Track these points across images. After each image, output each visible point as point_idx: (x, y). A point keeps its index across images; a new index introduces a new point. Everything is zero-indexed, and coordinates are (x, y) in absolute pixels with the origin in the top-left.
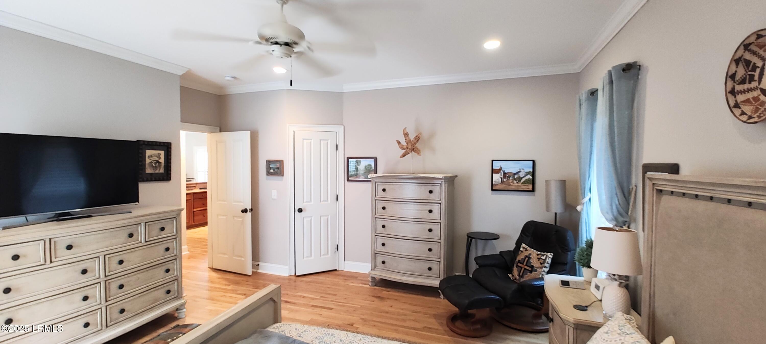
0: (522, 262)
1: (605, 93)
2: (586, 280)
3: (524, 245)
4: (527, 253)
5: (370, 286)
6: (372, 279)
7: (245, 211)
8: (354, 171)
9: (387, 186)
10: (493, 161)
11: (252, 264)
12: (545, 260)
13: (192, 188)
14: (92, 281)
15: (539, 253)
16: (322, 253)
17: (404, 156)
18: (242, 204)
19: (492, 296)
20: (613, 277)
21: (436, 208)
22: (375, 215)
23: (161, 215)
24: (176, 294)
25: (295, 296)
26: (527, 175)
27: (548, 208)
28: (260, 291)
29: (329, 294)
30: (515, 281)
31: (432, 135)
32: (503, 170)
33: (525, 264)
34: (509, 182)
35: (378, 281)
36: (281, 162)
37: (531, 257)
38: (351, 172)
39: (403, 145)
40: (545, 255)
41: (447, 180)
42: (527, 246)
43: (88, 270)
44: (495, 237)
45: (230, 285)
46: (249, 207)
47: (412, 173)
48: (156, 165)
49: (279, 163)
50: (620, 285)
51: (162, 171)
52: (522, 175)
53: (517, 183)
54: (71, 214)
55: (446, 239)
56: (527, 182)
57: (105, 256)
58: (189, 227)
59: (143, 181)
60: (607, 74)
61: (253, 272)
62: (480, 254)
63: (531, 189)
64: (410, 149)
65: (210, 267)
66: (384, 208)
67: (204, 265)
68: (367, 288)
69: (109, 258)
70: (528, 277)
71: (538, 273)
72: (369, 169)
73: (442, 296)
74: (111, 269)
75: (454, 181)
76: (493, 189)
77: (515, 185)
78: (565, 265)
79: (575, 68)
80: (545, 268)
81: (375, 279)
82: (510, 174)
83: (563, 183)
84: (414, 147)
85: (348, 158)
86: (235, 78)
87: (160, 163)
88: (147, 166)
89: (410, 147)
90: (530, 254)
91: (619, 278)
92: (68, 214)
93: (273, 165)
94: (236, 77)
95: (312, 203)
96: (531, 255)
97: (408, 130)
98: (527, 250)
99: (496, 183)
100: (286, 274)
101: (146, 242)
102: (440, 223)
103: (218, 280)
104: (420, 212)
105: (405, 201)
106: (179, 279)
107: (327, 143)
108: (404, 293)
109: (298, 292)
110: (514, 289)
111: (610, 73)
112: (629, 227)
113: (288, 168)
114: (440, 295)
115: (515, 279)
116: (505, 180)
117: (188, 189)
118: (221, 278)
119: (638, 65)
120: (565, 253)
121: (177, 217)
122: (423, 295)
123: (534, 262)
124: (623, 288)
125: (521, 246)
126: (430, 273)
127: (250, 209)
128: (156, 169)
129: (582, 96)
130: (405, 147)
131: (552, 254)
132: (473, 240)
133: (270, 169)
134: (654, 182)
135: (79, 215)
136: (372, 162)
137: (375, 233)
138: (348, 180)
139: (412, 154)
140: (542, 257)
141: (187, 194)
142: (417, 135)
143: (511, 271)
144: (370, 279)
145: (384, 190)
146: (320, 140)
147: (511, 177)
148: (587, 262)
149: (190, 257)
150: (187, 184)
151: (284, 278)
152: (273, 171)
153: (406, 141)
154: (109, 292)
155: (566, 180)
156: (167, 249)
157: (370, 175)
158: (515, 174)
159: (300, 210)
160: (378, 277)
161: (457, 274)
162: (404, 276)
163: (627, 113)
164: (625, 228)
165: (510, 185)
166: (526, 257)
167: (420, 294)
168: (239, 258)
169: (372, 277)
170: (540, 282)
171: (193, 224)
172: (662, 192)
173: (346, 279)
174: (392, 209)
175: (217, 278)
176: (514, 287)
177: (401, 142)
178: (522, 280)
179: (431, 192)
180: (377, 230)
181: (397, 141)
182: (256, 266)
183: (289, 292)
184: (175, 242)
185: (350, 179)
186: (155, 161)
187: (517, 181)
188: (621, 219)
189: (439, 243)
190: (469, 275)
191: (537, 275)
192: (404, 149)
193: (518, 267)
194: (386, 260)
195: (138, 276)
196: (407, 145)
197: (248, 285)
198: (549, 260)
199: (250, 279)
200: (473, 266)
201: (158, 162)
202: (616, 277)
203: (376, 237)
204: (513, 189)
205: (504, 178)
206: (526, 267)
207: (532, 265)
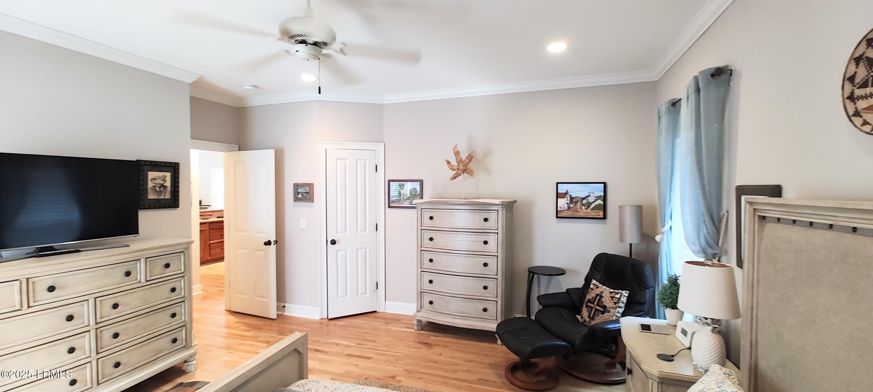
0: (593, 301)
1: (690, 103)
2: (669, 323)
3: (594, 281)
4: (598, 291)
5: (415, 330)
6: (417, 322)
7: (268, 243)
8: (396, 196)
9: (435, 213)
10: (557, 183)
11: (277, 306)
12: (619, 299)
13: (207, 217)
14: (78, 329)
15: (612, 290)
16: (360, 292)
17: (454, 178)
18: (265, 235)
19: (558, 342)
20: (705, 321)
21: (492, 239)
22: (421, 247)
23: (166, 249)
24: (184, 343)
25: (328, 343)
26: (597, 200)
27: (622, 239)
28: (287, 337)
29: (368, 340)
30: (584, 323)
31: (488, 154)
32: (570, 194)
33: (596, 303)
34: (577, 208)
35: (424, 324)
36: (311, 186)
37: (603, 295)
38: (393, 197)
39: (453, 166)
40: (619, 293)
41: (505, 206)
42: (598, 283)
43: (75, 316)
44: (561, 272)
45: (250, 331)
46: (273, 239)
47: (464, 198)
48: (160, 189)
49: (308, 186)
50: (713, 330)
51: (168, 196)
52: (591, 199)
53: (586, 209)
54: (54, 249)
55: (504, 276)
56: (597, 208)
57: (96, 298)
58: (203, 263)
59: (144, 208)
60: (693, 81)
61: (278, 315)
62: (542, 293)
63: (602, 216)
64: (461, 170)
65: (227, 309)
66: (431, 239)
67: (221, 307)
68: (412, 332)
69: (101, 301)
70: (599, 319)
71: (611, 314)
72: (414, 193)
73: (499, 342)
74: (104, 314)
75: (512, 207)
76: (558, 216)
77: (583, 211)
78: (642, 305)
79: (653, 76)
80: (619, 308)
81: (422, 322)
82: (578, 199)
83: (639, 209)
84: (466, 168)
85: (390, 181)
86: (256, 87)
87: (165, 187)
88: (149, 191)
89: (461, 168)
90: (602, 292)
91: (712, 322)
92: (51, 248)
93: (301, 189)
94: (258, 86)
95: (348, 233)
96: (604, 293)
97: (459, 148)
98: (598, 288)
99: (561, 209)
100: (317, 317)
101: (147, 281)
102: (497, 256)
103: (237, 325)
104: (475, 243)
105: (456, 231)
106: (188, 326)
107: (365, 163)
108: (455, 338)
109: (330, 339)
110: (583, 333)
111: (696, 79)
112: (719, 261)
113: (319, 193)
114: (497, 341)
115: (585, 321)
116: (572, 206)
117: (202, 217)
118: (240, 323)
119: (730, 70)
120: (642, 291)
121: (185, 251)
122: (478, 341)
123: (607, 301)
124: (716, 333)
125: (591, 282)
126: (485, 315)
127: (274, 241)
128: (160, 194)
129: (662, 107)
130: (456, 168)
131: (628, 292)
132: (536, 275)
133: (298, 195)
134: (755, 207)
135: (67, 249)
136: (417, 185)
137: (421, 268)
138: (390, 207)
139: (464, 175)
140: (616, 296)
141: (201, 224)
142: (470, 154)
143: (580, 313)
144: (415, 322)
145: (431, 218)
146: (357, 160)
147: (579, 202)
148: (671, 303)
149: (205, 298)
150: (201, 213)
151: (314, 322)
152: (302, 196)
153: (456, 161)
154: (101, 343)
155: (642, 205)
156: (173, 290)
157: (415, 200)
158: (583, 199)
159: (333, 242)
160: (424, 320)
161: (518, 316)
162: (455, 318)
163: (716, 125)
164: (715, 261)
165: (578, 211)
166: (598, 295)
167: (473, 339)
168: (261, 299)
169: (418, 320)
170: (614, 326)
171: (209, 258)
172: (765, 219)
173: (386, 323)
174: (441, 240)
175: (235, 322)
176: (584, 331)
177: (451, 162)
178: (593, 323)
179: (486, 220)
180: (423, 264)
181: (446, 160)
182: (281, 308)
183: (318, 339)
184: (182, 281)
185: (391, 205)
186: (159, 185)
187: (586, 207)
188: (710, 251)
189: (496, 280)
190: (530, 317)
191: (610, 317)
192: (455, 170)
193: (588, 307)
194: (433, 301)
195: (136, 322)
196: (458, 166)
197: (272, 330)
198: (624, 299)
199: (274, 323)
200: (536, 306)
201: (162, 186)
202: (709, 321)
203: (422, 273)
204: (581, 216)
205: (570, 203)
206: (598, 308)
207: (604, 305)
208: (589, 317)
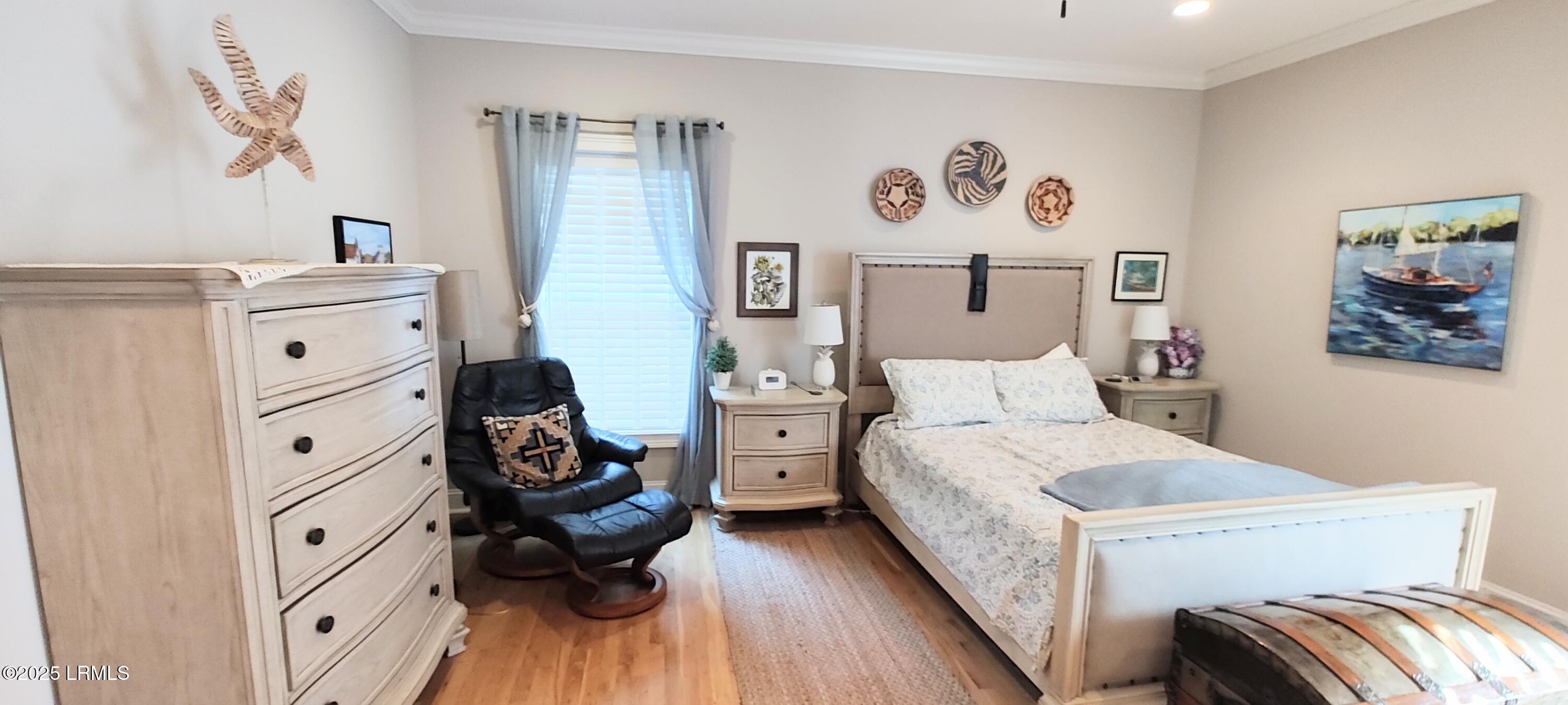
3: (490, 419)
12: (565, 420)
27: (447, 335)
40: (557, 412)
125: (482, 424)
131: (565, 405)
140: (560, 418)
198: (568, 417)
206: (550, 449)
207: (558, 439)
208: (546, 470)
